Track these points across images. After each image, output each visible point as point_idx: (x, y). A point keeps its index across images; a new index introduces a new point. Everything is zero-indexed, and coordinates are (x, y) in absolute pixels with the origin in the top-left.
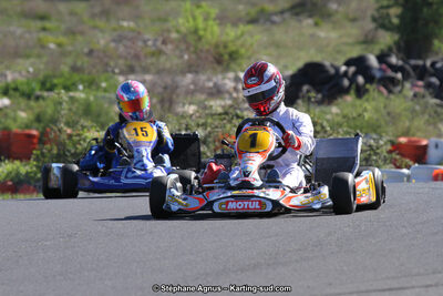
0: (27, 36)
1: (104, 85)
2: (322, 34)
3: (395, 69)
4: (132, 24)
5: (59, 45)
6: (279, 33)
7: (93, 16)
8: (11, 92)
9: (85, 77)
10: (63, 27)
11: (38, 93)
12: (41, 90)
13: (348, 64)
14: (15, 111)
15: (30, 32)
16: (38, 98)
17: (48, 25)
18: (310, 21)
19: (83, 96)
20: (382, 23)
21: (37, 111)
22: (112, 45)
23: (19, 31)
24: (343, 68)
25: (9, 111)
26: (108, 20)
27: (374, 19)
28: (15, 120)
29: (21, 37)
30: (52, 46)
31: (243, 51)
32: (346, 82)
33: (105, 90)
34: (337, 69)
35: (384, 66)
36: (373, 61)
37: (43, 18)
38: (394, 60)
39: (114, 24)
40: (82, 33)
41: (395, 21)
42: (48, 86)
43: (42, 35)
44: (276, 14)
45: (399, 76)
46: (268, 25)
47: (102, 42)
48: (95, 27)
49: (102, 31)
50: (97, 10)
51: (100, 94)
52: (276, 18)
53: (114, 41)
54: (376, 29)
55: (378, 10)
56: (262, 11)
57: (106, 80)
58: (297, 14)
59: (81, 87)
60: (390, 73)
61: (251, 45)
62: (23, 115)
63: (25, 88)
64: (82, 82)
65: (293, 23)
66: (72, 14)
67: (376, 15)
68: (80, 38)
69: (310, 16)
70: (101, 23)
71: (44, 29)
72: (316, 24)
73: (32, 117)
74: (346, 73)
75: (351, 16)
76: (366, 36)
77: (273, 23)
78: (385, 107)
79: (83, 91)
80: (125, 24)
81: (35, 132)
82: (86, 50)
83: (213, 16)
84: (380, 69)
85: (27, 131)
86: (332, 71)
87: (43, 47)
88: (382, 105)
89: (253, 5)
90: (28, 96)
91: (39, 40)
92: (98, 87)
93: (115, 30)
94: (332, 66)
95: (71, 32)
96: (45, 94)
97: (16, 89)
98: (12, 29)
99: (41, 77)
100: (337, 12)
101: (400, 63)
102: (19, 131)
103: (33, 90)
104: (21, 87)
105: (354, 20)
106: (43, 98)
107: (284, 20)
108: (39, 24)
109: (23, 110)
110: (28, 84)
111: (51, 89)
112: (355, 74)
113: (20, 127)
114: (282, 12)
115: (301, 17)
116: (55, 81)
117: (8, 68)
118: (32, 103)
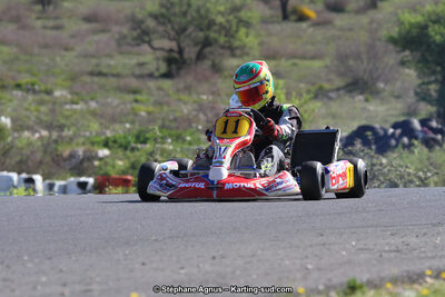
0: (122, 106)
1: (188, 138)
2: (372, 108)
3: (436, 131)
4: (211, 97)
5: (149, 113)
6: (335, 107)
7: (178, 91)
8: (111, 144)
9: (174, 132)
10: (152, 99)
11: (133, 145)
12: (136, 142)
13: (395, 126)
14: (113, 160)
15: (124, 103)
16: (133, 149)
17: (139, 97)
18: (361, 97)
19: (171, 147)
20: (423, 96)
21: (133, 160)
22: (194, 113)
23: (116, 102)
24: (391, 131)
25: (108, 160)
26: (190, 94)
27: (417, 94)
28: (114, 167)
29: (117, 106)
30: (143, 114)
31: (306, 116)
32: (393, 142)
33: (190, 143)
34: (386, 131)
35: (425, 129)
36: (416, 124)
37: (135, 92)
38: (434, 124)
39: (195, 97)
40: (168, 104)
41: (434, 94)
42: (141, 138)
43: (135, 105)
44: (332, 91)
45: (439, 137)
46: (325, 100)
47: (185, 111)
48: (179, 100)
49: (185, 103)
50: (181, 86)
51: (186, 146)
52: (332, 95)
53: (195, 110)
54: (418, 101)
55: (420, 86)
56: (321, 88)
57: (190, 135)
58: (350, 91)
59: (170, 140)
60: (431, 135)
61: (313, 110)
62: (120, 163)
63: (123, 141)
64: (171, 136)
65: (347, 98)
66: (160, 89)
67: (419, 90)
68: (165, 108)
69: (361, 93)
70: (184, 97)
71: (136, 101)
72: (367, 100)
73: (128, 165)
74: (393, 135)
75: (396, 94)
76: (409, 107)
77: (330, 98)
78: (428, 159)
79: (171, 143)
80: (204, 97)
81: (129, 177)
82: (171, 117)
83: (280, 86)
84: (422, 131)
85: (124, 177)
86: (382, 133)
87: (136, 114)
88: (425, 157)
89: (313, 84)
90: (125, 147)
91: (133, 109)
92: (184, 140)
93: (195, 102)
94: (382, 128)
95: (159, 103)
96: (139, 146)
97: (115, 142)
98: (109, 100)
99: (135, 132)
100: (384, 90)
101: (440, 126)
102: (117, 176)
103: (129, 143)
104: (119, 140)
105: (398, 97)
106: (138, 150)
107: (339, 96)
108: (132, 97)
109: (121, 160)
110: (125, 138)
111: (144, 142)
112: (401, 135)
113: (118, 173)
114: (338, 89)
115: (354, 94)
116: (148, 135)
117: (107, 128)
118: (128, 153)
